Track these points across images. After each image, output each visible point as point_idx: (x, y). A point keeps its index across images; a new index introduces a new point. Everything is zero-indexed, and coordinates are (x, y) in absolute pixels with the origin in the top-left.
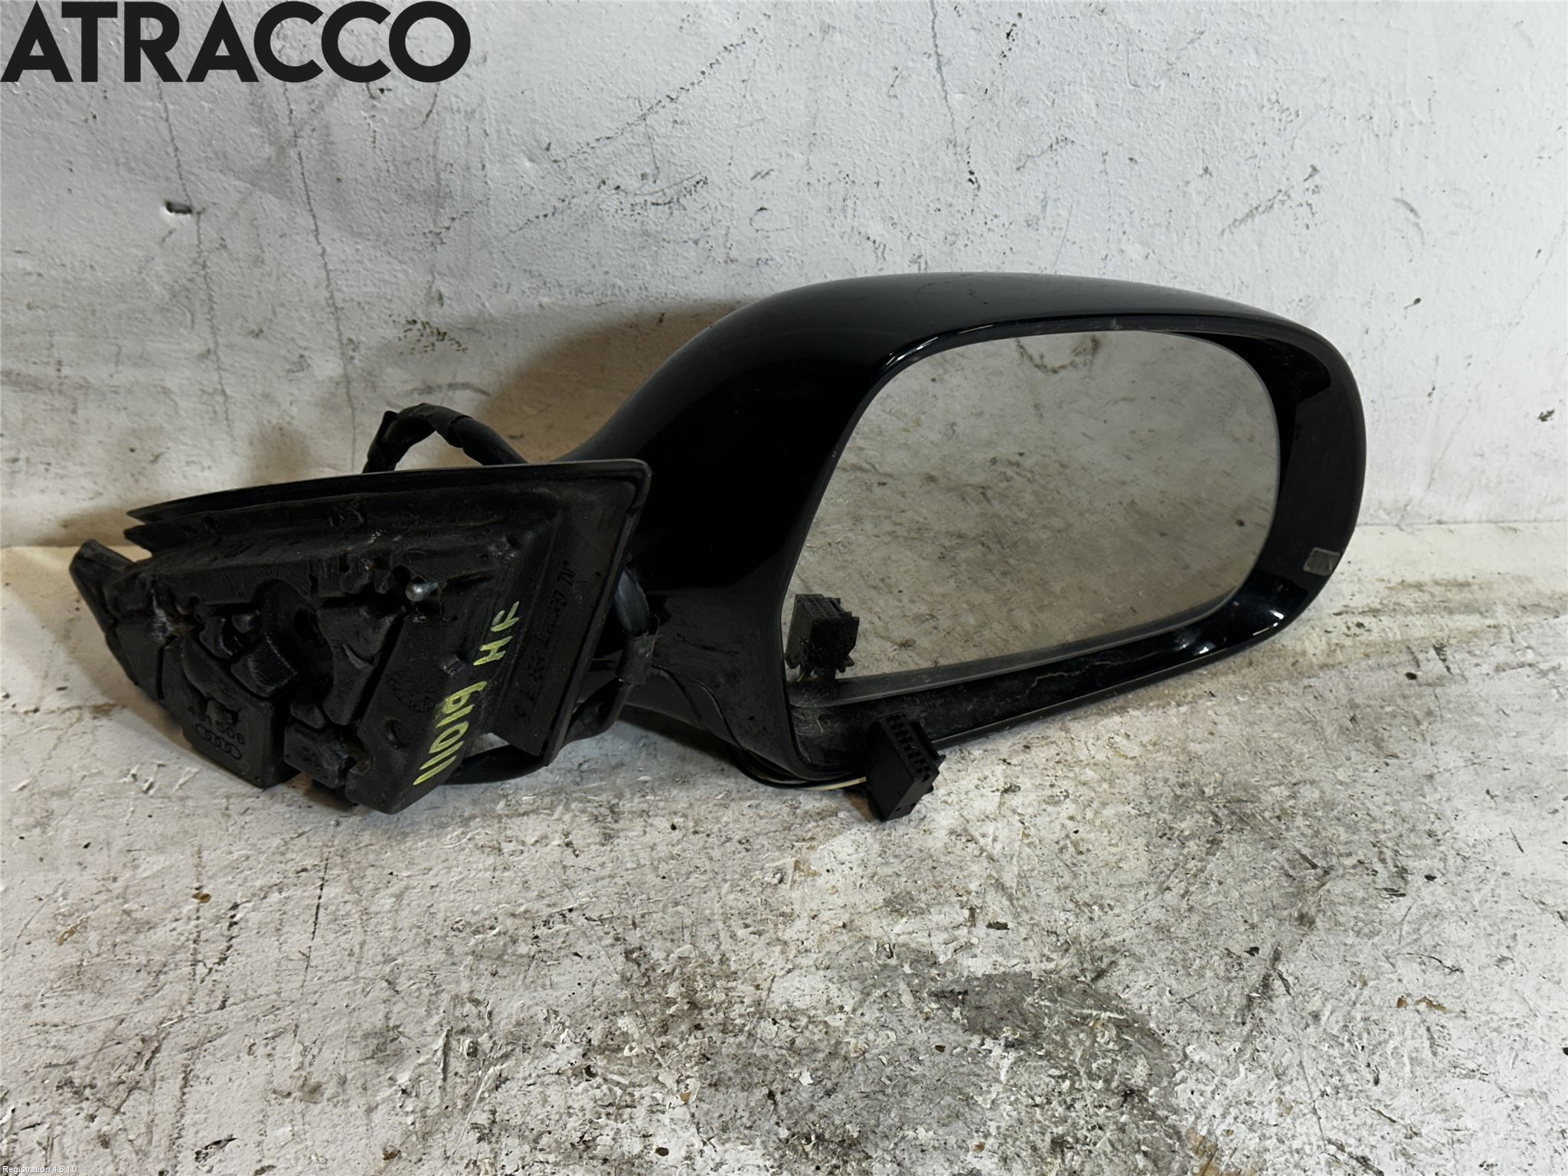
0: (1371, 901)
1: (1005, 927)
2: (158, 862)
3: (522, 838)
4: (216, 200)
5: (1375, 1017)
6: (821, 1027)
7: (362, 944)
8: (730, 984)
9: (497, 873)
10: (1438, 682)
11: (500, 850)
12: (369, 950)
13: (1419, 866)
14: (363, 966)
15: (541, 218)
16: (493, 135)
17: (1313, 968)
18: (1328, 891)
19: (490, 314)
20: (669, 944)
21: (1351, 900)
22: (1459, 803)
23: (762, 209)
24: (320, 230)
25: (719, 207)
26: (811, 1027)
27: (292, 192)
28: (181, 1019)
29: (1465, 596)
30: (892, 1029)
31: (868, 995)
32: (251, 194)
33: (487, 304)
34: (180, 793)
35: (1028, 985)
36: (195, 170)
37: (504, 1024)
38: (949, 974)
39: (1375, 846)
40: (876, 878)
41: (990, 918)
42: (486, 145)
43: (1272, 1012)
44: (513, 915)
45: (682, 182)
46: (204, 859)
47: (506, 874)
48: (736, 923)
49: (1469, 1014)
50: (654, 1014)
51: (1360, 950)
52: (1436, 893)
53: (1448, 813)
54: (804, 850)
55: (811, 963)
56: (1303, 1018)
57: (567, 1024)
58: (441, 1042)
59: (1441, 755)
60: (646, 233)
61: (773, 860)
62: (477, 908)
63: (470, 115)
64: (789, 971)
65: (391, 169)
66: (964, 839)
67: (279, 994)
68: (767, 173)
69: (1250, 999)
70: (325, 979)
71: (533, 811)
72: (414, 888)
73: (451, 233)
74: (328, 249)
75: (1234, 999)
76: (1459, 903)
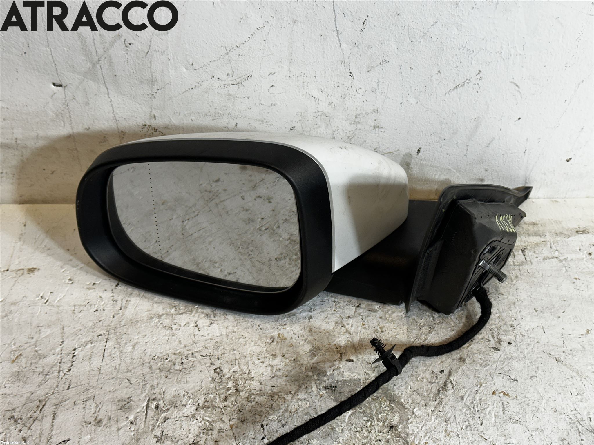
0: (487, 352)
1: (352, 361)
2: (49, 332)
3: (180, 323)
4: (71, 83)
5: (483, 399)
6: (282, 400)
7: (120, 365)
8: (251, 382)
9: (170, 338)
10: (522, 264)
11: (171, 328)
12: (122, 367)
13: (505, 338)
14: (119, 373)
15: (191, 89)
16: (172, 60)
17: (463, 379)
18: (472, 348)
19: (173, 123)
20: (230, 366)
21: (480, 352)
22: (524, 313)
23: (272, 86)
24: (110, 93)
25: (257, 86)
26: (279, 399)
27: (99, 80)
28: (53, 393)
29: (536, 229)
30: (308, 401)
31: (301, 387)
32: (83, 80)
33: (172, 119)
34: (58, 304)
35: (359, 384)
36: (63, 72)
37: (168, 397)
38: (330, 380)
39: (491, 330)
40: (307, 341)
41: (347, 357)
42: (169, 64)
43: (446, 396)
44: (175, 354)
45: (242, 76)
46: (65, 330)
47: (173, 337)
48: (255, 358)
49: (518, 398)
50: (223, 394)
51: (481, 372)
52: (511, 350)
53: (519, 317)
54: (282, 329)
55: (281, 374)
56: (457, 398)
57: (191, 397)
58: (145, 404)
59: (519, 294)
60: (230, 95)
61: (270, 333)
62: (161, 351)
63: (163, 53)
64: (273, 377)
65: (135, 72)
66: (340, 326)
67: (88, 384)
68: (274, 73)
69: (439, 391)
70: (106, 378)
71: (184, 313)
72: (140, 343)
73: (158, 94)
74: (113, 100)
75: (433, 390)
76: (519, 353)
